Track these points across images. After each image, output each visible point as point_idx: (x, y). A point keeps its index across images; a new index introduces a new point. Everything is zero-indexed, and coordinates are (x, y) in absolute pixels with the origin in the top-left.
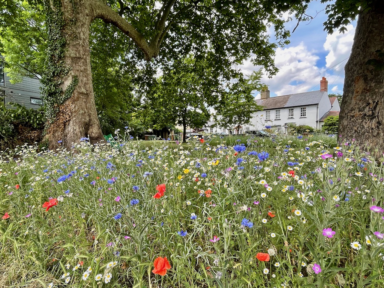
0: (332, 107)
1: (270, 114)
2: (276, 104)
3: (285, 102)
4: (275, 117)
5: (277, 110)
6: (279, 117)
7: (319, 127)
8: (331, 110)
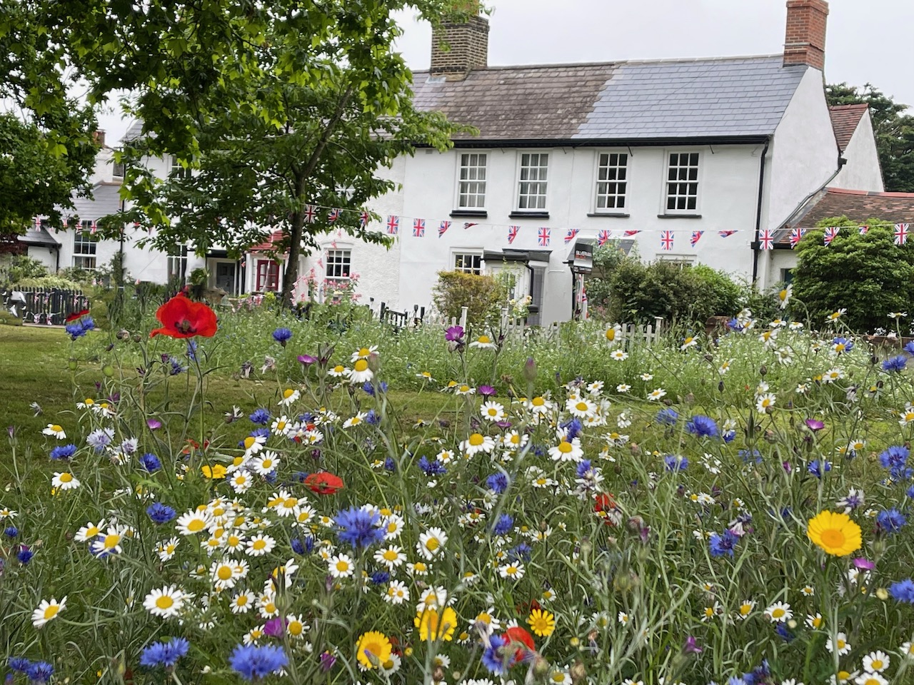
0: (842, 162)
1: (483, 172)
2: (522, 115)
3: (582, 109)
4: (517, 195)
5: (530, 151)
6: (542, 204)
7: (768, 280)
8: (836, 184)
